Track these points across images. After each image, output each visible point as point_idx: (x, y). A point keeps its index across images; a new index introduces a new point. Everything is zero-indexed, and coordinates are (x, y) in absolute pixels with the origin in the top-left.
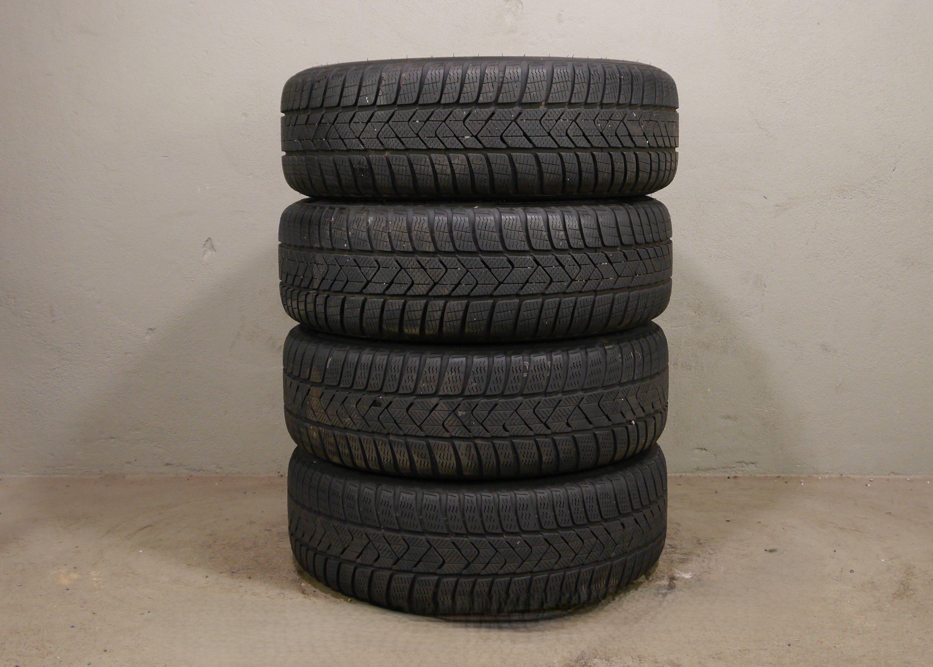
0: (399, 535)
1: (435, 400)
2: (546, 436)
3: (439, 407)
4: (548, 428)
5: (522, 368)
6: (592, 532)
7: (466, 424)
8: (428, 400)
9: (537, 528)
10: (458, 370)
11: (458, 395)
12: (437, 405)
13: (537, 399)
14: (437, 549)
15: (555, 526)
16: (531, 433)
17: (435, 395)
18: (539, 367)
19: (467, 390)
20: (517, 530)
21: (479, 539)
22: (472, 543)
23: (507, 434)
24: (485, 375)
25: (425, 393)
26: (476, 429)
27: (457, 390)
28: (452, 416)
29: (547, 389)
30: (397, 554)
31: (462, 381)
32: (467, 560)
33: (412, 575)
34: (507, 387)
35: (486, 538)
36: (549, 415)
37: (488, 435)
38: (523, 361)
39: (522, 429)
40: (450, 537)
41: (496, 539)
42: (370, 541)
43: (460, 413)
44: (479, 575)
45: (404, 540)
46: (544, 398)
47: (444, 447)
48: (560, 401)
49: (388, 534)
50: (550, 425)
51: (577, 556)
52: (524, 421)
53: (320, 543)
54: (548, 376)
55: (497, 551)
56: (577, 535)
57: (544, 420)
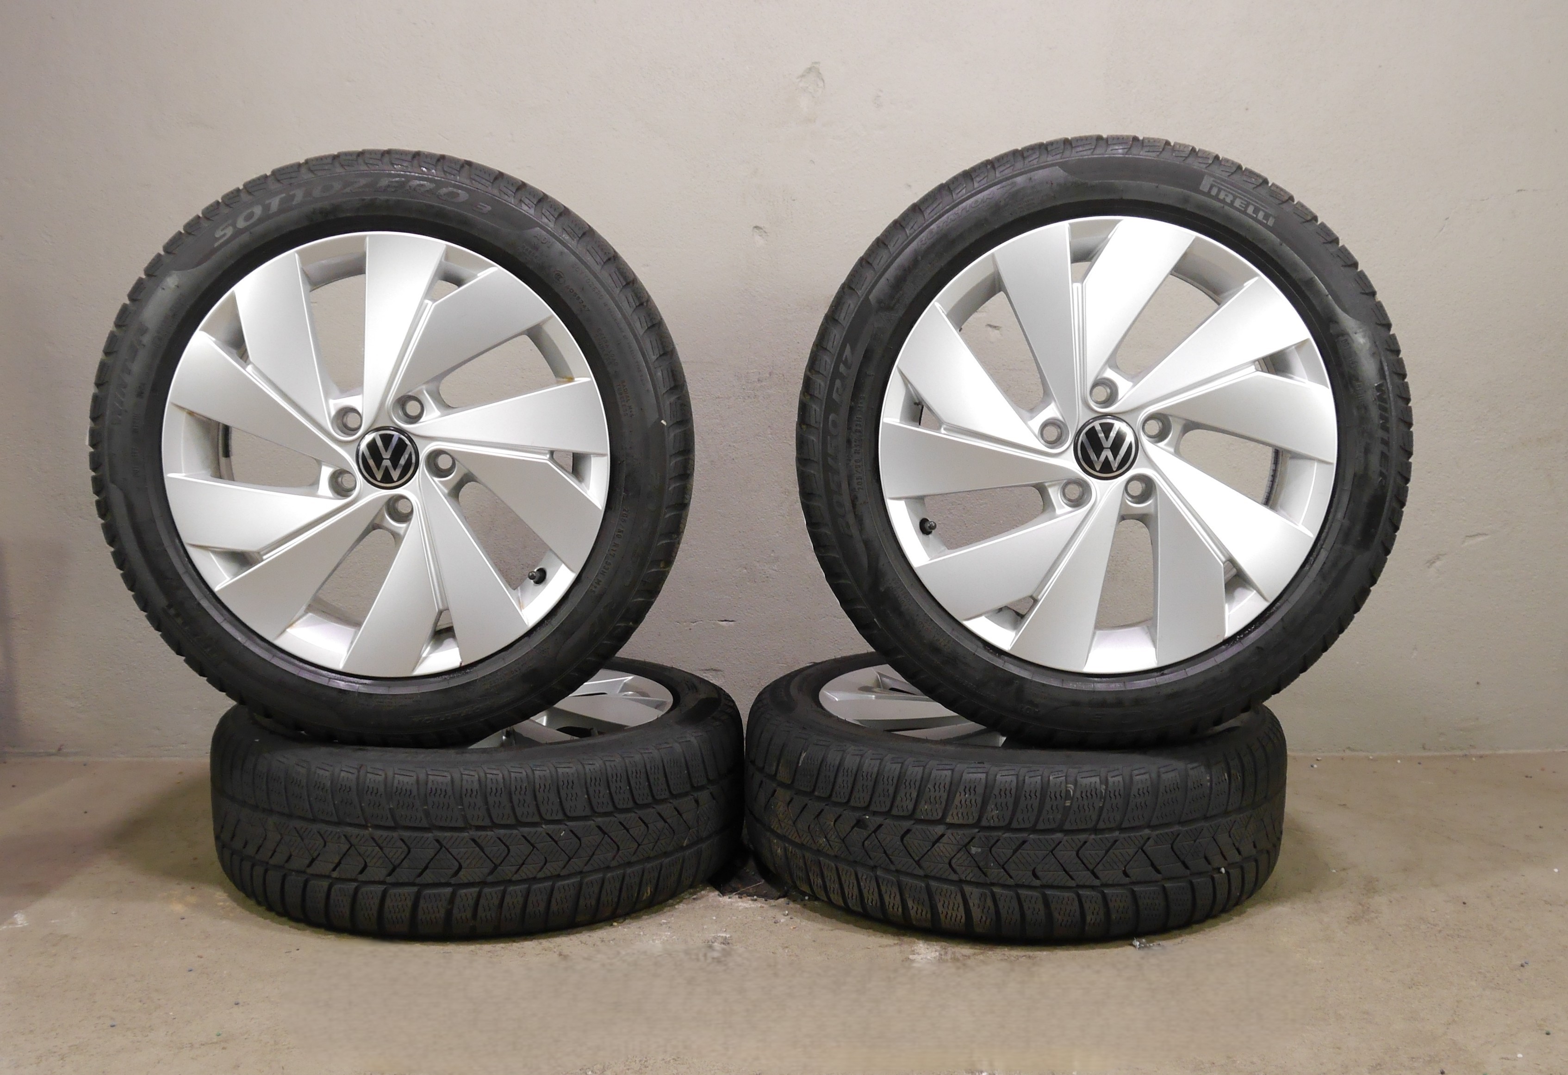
0: (395, 834)
1: (939, 829)
2: (1093, 887)
3: (944, 840)
4: (1097, 877)
5: (1063, 795)
6: (659, 814)
7: (981, 864)
8: (931, 828)
9: (588, 812)
10: (974, 791)
11: (972, 824)
12: (943, 836)
13: (1083, 837)
14: (450, 850)
15: (610, 808)
16: (1072, 883)
17: (941, 821)
18: (1089, 794)
19: (984, 818)
20: (560, 816)
21: (508, 832)
22: (500, 839)
23: (1037, 883)
24: (1011, 801)
25: (927, 818)
26: (995, 872)
27: (971, 818)
28: (962, 853)
29: (1097, 823)
30: (393, 861)
31: (979, 806)
32: (493, 862)
33: (415, 889)
34: (1041, 819)
35: (517, 829)
36: (1098, 860)
37: (1011, 882)
38: (1067, 783)
39: (1060, 878)
40: (468, 832)
41: (533, 830)
42: (351, 845)
43: (974, 850)
44: (510, 882)
45: (402, 840)
46: (1093, 836)
47: (949, 893)
48: (1116, 841)
49: (378, 833)
50: (1100, 874)
51: (641, 847)
52: (1063, 866)
53: (273, 855)
54: (1100, 807)
55: (534, 847)
56: (640, 818)
57: (1091, 867)
